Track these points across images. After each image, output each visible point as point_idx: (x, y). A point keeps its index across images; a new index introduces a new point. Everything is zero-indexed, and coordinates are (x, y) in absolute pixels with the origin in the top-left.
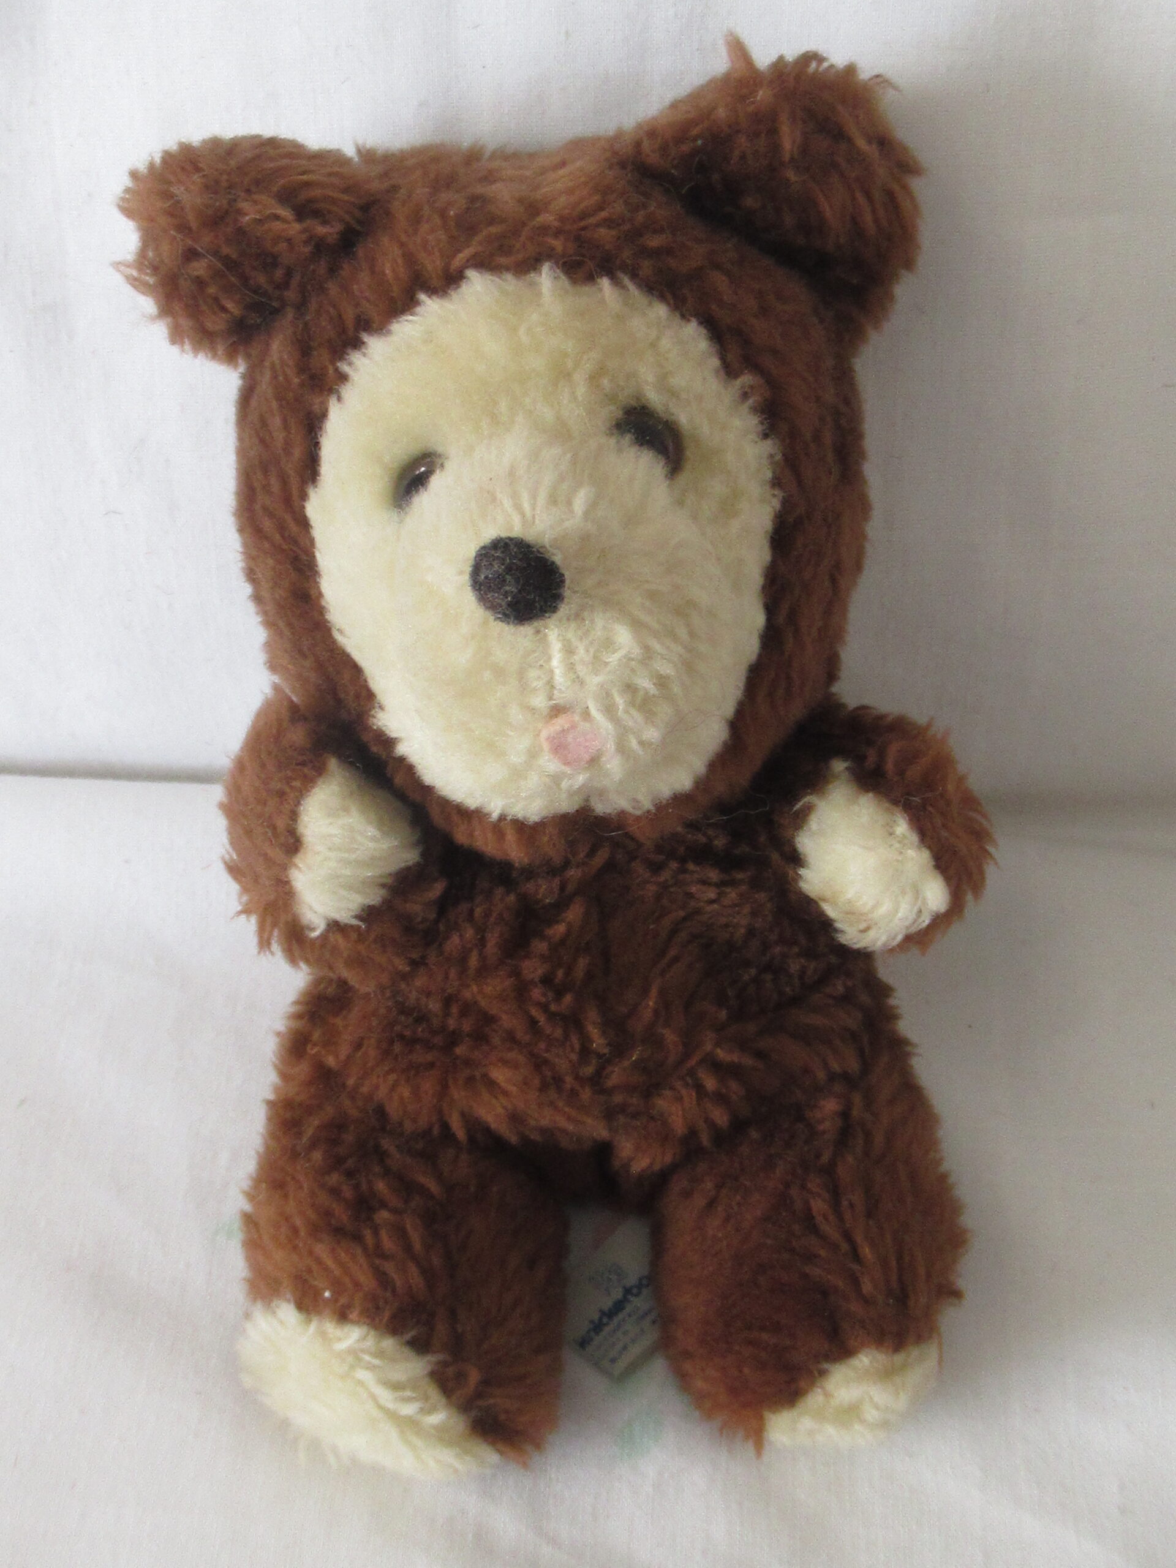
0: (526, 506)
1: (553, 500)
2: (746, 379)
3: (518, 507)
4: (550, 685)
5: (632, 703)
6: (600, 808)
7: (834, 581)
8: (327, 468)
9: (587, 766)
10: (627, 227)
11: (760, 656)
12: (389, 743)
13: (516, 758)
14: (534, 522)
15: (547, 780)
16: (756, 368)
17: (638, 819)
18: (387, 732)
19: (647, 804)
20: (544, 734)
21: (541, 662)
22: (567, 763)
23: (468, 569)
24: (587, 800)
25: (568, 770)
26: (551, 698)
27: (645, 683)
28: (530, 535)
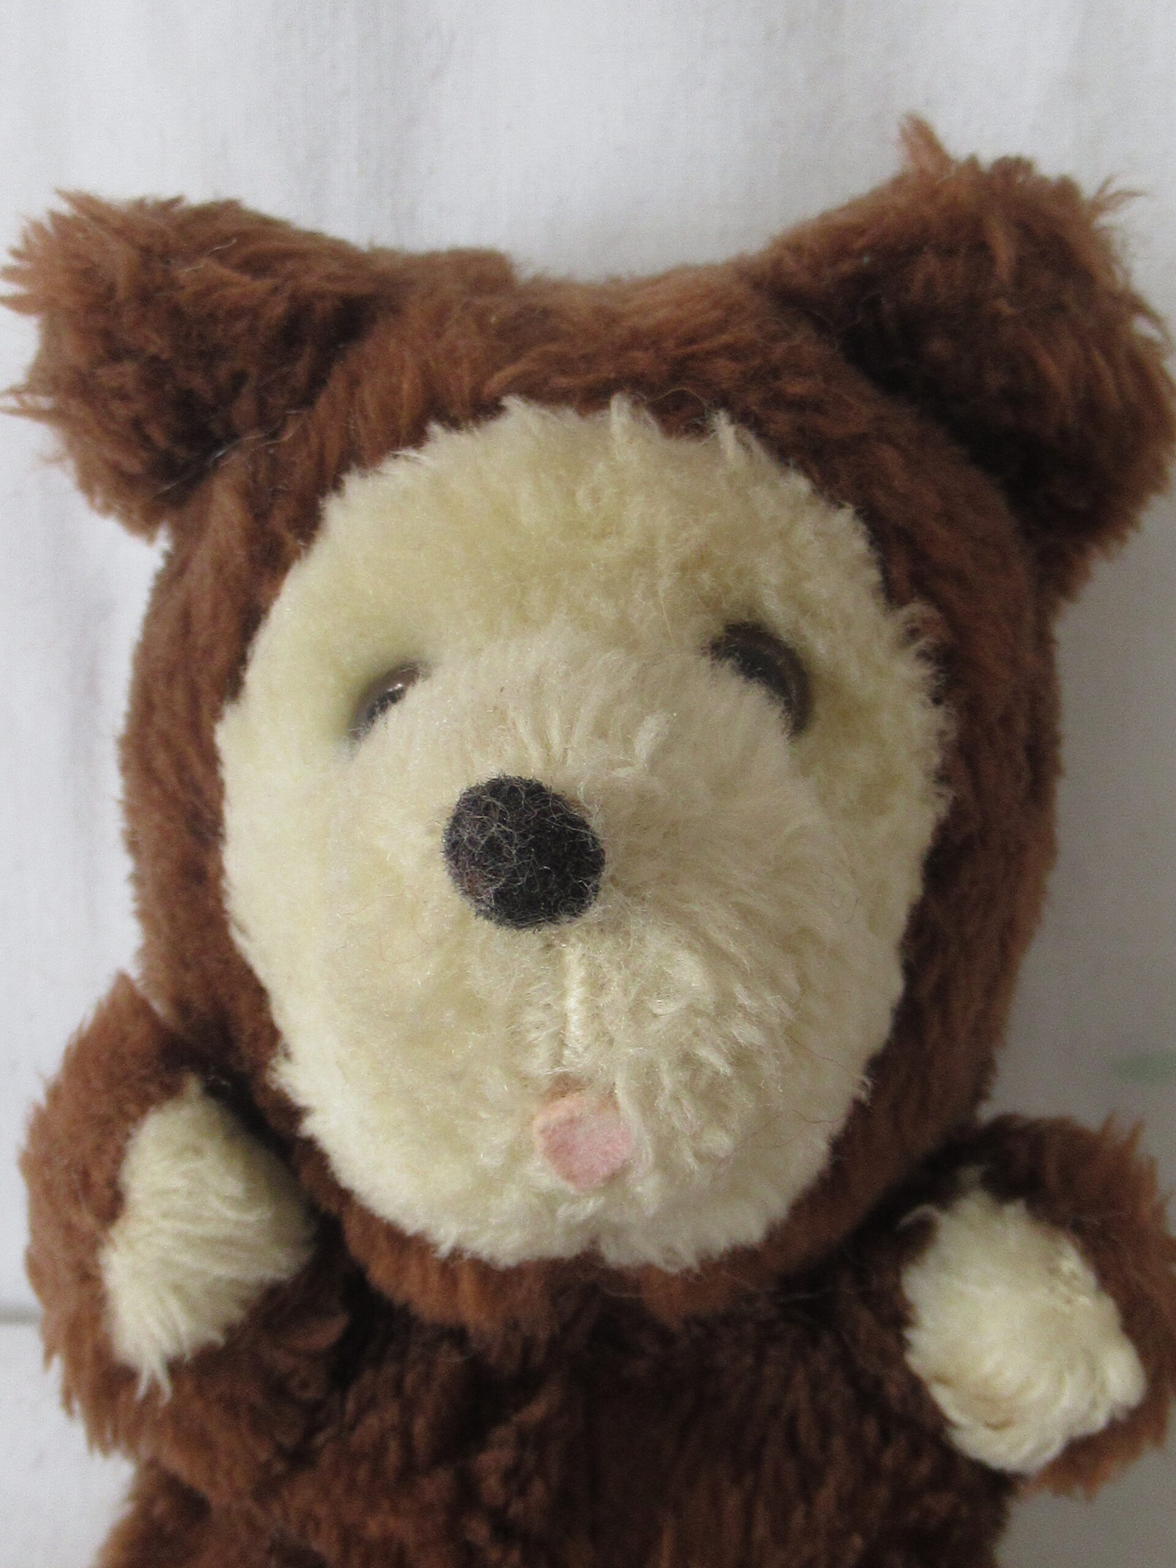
0: (555, 735)
1: (601, 731)
2: (917, 609)
3: (541, 735)
4: (560, 1040)
5: (690, 1087)
6: (614, 1255)
7: (1004, 946)
8: (255, 676)
9: (602, 1185)
10: (757, 362)
11: (889, 1044)
12: (294, 1114)
13: (488, 1160)
14: (564, 762)
15: (535, 1201)
16: (931, 596)
17: (668, 1280)
18: (292, 1096)
19: (689, 1259)
20: (539, 1122)
21: (548, 1000)
22: (570, 1177)
23: (443, 824)
24: (594, 1241)
25: (571, 1188)
26: (558, 1062)
27: (715, 1060)
28: (554, 779)
